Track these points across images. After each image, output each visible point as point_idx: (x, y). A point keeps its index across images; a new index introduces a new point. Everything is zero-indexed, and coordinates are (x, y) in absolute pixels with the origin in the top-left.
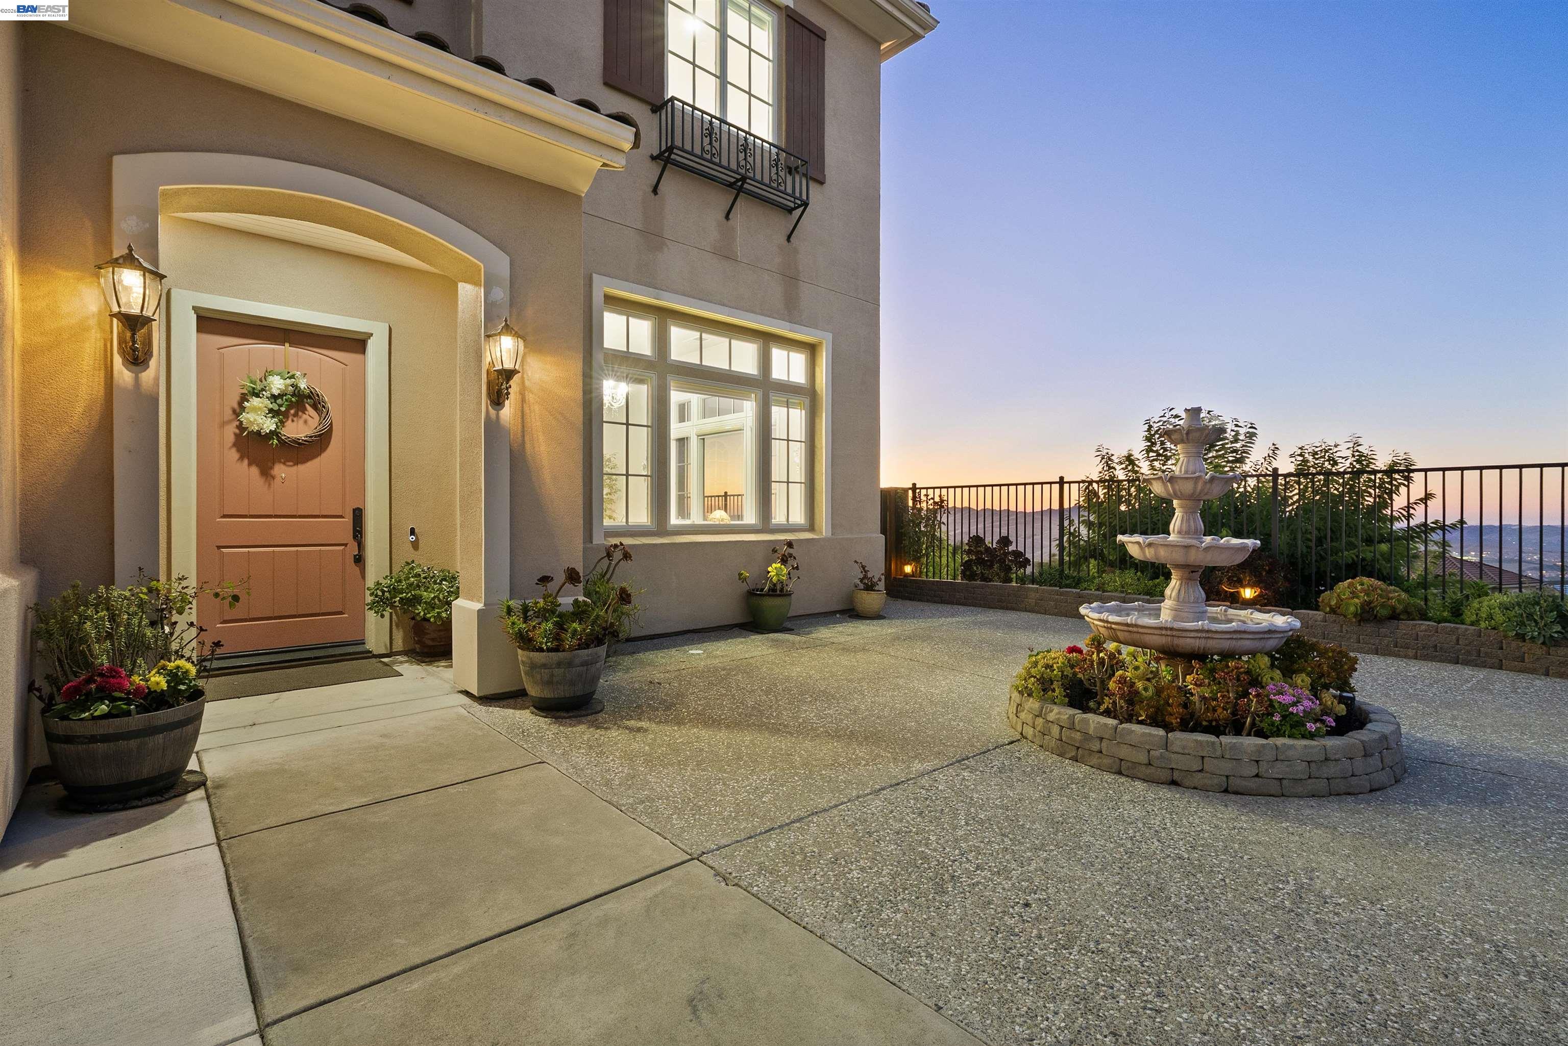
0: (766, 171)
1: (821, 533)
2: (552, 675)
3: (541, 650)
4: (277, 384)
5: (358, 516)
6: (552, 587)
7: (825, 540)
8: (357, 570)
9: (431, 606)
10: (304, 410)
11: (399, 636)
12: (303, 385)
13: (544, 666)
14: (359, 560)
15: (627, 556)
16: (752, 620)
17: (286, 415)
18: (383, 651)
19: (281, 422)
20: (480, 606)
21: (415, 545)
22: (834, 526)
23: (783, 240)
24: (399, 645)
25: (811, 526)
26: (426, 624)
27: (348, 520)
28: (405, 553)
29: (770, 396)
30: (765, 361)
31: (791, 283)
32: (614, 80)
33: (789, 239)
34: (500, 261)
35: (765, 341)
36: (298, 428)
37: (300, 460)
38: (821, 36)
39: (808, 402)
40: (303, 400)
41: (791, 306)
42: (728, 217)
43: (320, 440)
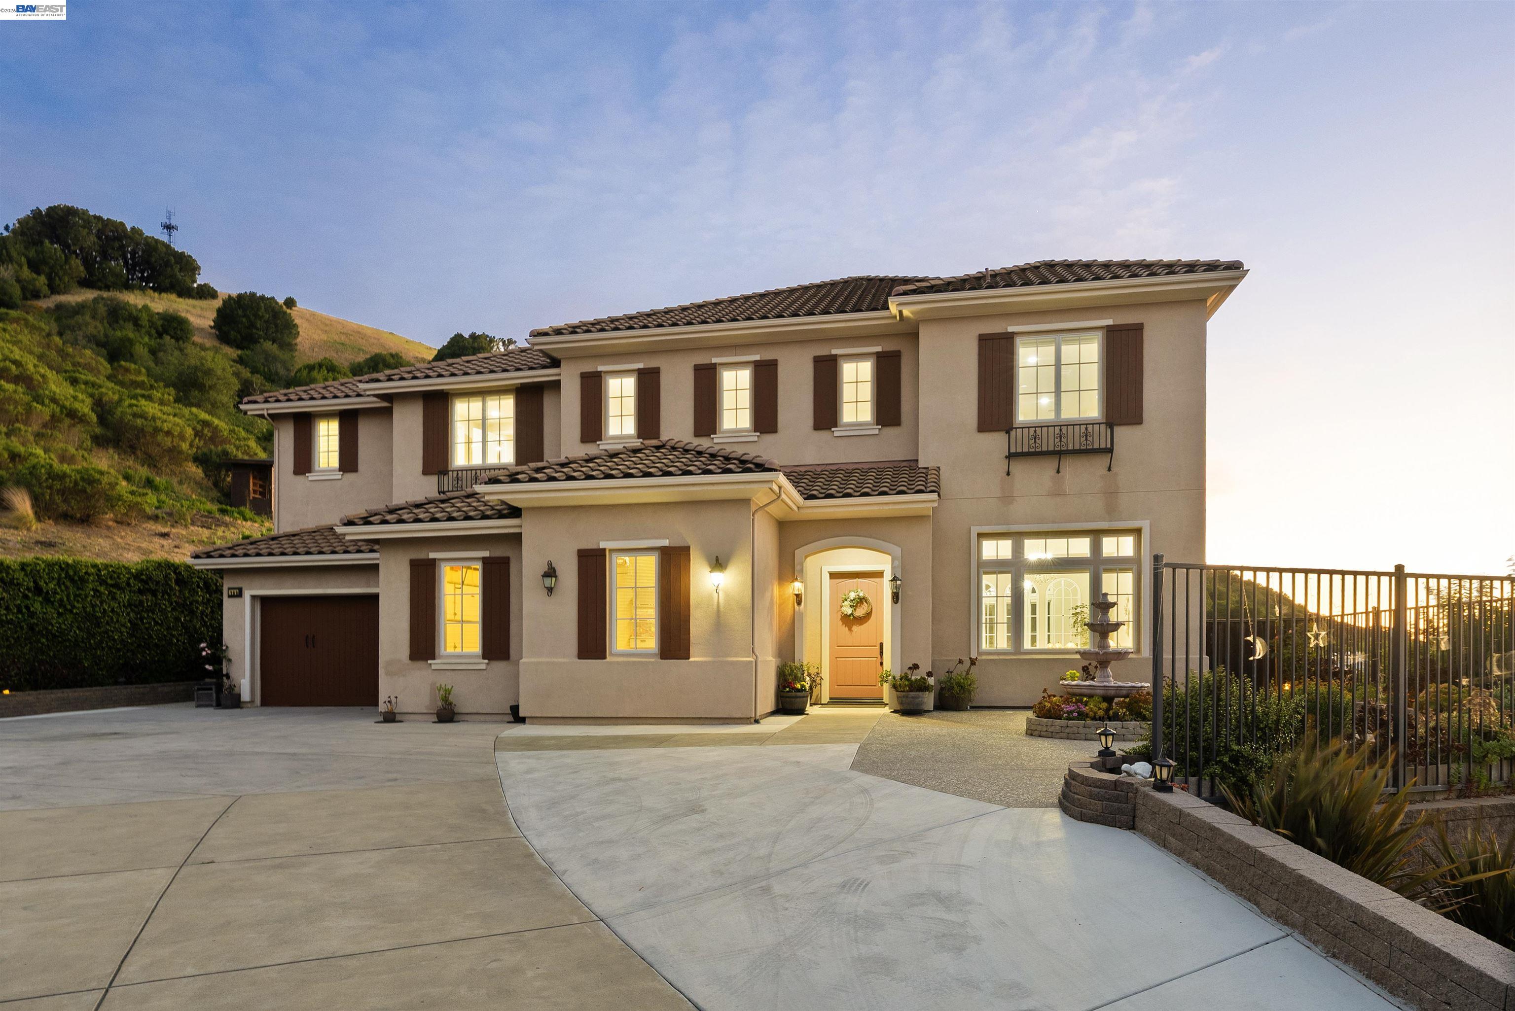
0: (1077, 440)
1: (1142, 654)
4: (852, 595)
5: (881, 645)
7: (1143, 659)
8: (881, 667)
10: (862, 604)
12: (861, 594)
14: (882, 664)
15: (981, 664)
17: (856, 606)
19: (855, 610)
22: (1150, 650)
23: (1105, 472)
25: (1137, 649)
27: (878, 647)
29: (1101, 568)
30: (1096, 547)
31: (1111, 495)
32: (983, 427)
33: (1109, 469)
34: (898, 551)
35: (1096, 535)
36: (860, 612)
37: (861, 624)
38: (1138, 328)
39: (1135, 567)
40: (861, 600)
41: (1111, 511)
42: (1058, 472)
43: (868, 615)
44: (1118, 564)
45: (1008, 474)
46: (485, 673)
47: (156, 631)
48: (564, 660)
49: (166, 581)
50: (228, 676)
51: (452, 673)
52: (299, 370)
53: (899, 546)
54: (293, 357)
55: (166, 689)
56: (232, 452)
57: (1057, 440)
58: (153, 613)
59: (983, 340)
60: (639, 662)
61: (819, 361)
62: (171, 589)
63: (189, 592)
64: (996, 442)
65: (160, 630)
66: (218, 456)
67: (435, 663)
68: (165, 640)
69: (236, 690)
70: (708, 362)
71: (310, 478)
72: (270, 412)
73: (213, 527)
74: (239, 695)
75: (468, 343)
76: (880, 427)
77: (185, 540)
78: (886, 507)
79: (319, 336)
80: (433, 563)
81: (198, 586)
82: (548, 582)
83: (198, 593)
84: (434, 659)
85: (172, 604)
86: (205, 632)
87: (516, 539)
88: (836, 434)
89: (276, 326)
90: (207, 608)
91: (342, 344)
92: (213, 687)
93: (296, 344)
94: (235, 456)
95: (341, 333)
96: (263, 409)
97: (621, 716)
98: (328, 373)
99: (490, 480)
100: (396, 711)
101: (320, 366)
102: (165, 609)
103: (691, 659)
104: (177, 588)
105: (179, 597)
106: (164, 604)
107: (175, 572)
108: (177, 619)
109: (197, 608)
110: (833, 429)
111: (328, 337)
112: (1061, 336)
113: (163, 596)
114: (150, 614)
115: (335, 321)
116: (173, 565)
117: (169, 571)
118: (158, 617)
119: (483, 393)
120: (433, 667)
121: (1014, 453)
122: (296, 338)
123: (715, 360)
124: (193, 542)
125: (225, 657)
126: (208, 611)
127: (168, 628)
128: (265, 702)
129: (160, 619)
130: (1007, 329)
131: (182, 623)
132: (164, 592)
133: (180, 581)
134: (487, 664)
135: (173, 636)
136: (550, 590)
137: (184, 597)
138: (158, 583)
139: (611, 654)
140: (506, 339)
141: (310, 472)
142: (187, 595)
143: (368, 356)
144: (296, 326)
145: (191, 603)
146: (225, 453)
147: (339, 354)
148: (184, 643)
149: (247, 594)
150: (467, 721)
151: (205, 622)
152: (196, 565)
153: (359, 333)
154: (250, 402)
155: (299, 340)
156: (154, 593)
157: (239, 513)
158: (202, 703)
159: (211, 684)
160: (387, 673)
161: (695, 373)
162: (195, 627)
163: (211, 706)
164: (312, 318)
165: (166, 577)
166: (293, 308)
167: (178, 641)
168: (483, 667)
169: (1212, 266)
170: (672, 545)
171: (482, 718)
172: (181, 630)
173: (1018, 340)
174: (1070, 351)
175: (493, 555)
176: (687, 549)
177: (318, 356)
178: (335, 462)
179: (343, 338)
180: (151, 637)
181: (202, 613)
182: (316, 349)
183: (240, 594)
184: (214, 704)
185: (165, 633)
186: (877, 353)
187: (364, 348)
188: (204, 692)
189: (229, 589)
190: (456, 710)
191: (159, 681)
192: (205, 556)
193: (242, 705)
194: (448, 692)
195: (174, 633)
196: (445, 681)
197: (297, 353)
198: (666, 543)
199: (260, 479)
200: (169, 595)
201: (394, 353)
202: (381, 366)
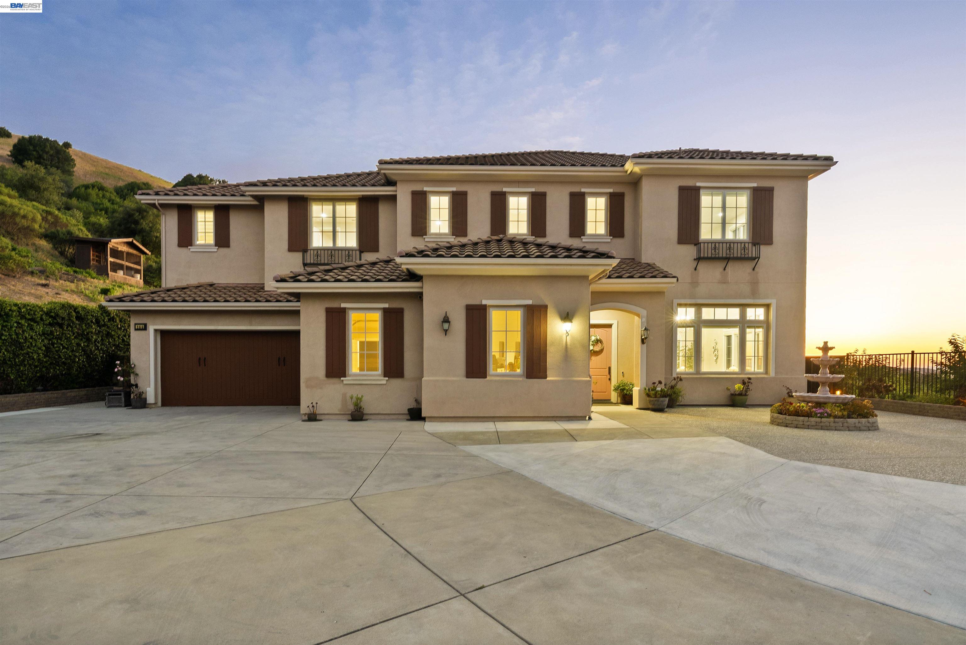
0: (739, 252)
1: (770, 375)
2: (654, 403)
3: (652, 397)
4: (594, 338)
5: (610, 368)
6: (656, 385)
7: (771, 378)
8: (609, 382)
9: (627, 390)
10: (598, 343)
11: (619, 399)
12: (598, 338)
13: (653, 401)
14: (610, 379)
15: (681, 380)
16: (732, 404)
17: (595, 344)
18: (615, 402)
19: (594, 347)
20: (639, 388)
21: (623, 376)
22: (776, 373)
23: (751, 270)
24: (619, 401)
25: (766, 372)
26: (626, 396)
27: (608, 369)
28: (621, 378)
29: (746, 326)
30: (743, 314)
31: (754, 284)
32: (681, 241)
33: (754, 269)
34: (644, 312)
35: (743, 307)
36: (597, 348)
37: (597, 355)
38: (771, 190)
39: (765, 326)
40: (598, 341)
41: (754, 293)
42: (725, 269)
43: (601, 351)
44: (755, 324)
45: (695, 269)
46: (385, 386)
47: (64, 352)
48: (455, 379)
49: (69, 317)
50: (136, 386)
51: (359, 386)
52: (78, 187)
53: (645, 309)
54: (72, 180)
55: (73, 394)
56: (75, 233)
57: (713, 251)
58: (61, 340)
59: (682, 189)
60: (511, 380)
61: (573, 195)
62: (73, 322)
63: (86, 326)
64: (689, 251)
65: (66, 352)
66: (64, 234)
67: (346, 380)
68: (71, 359)
69: (143, 396)
70: (501, 190)
71: (191, 250)
72: (160, 202)
73: (75, 281)
74: (145, 399)
75: (197, 180)
76: (612, 237)
77: (60, 289)
78: (643, 286)
79: (89, 168)
80: (343, 311)
81: (92, 322)
82: (446, 326)
83: (92, 327)
84: (345, 377)
85: (74, 334)
86: (98, 353)
87: (418, 297)
88: (584, 240)
89: (59, 159)
90: (98, 337)
91: (107, 174)
92: (122, 393)
93: (73, 171)
94: (78, 235)
95: (105, 167)
96: (155, 200)
97: (498, 415)
98: (99, 191)
99: (407, 254)
100: (317, 413)
101: (93, 186)
102: (69, 337)
103: (548, 379)
104: (77, 322)
105: (79, 329)
106: (68, 334)
107: (75, 311)
108: (78, 345)
109: (92, 337)
110: (582, 237)
111: (96, 169)
112: (726, 191)
113: (67, 328)
114: (59, 341)
115: (101, 159)
116: (73, 306)
117: (71, 311)
118: (64, 342)
119: (334, 200)
120: (345, 382)
121: (702, 257)
122: (73, 168)
123: (505, 190)
124: (67, 291)
125: (133, 372)
126: (100, 339)
127: (73, 351)
128: (164, 404)
129: (66, 345)
130: (696, 184)
131: (82, 348)
132: (69, 325)
133: (79, 318)
134: (387, 380)
135: (76, 356)
136: (446, 331)
137: (82, 329)
138: (63, 319)
139: (490, 375)
140: (221, 180)
141: (191, 245)
142: (84, 327)
143: (126, 183)
144: (73, 160)
145: (88, 334)
146: (69, 233)
147: (105, 180)
148: (83, 361)
149: (151, 329)
150: (371, 419)
151: (98, 347)
152: (109, 306)
153: (119, 168)
154: (143, 194)
155: (75, 169)
156: (61, 326)
157: (86, 273)
158: (112, 404)
159: (120, 391)
160: (307, 387)
161: (491, 197)
162: (91, 350)
163: (121, 406)
164: (85, 157)
165: (69, 314)
166: (69, 149)
167: (79, 359)
168: (384, 382)
169: (815, 158)
170: (534, 304)
171: (382, 417)
172: (81, 352)
173: (702, 192)
174: (731, 200)
175: (391, 307)
176: (546, 307)
177: (91, 180)
178: (210, 239)
179: (107, 170)
180: (60, 357)
181: (96, 341)
182: (88, 176)
183: (145, 328)
184: (123, 405)
185: (70, 354)
186: (610, 193)
187: (123, 178)
188: (113, 396)
189: (135, 324)
190: (365, 412)
191: (66, 389)
192: (118, 300)
193: (147, 406)
194: (359, 399)
195: (77, 354)
196: (355, 392)
197: (74, 177)
198: (530, 302)
199: (96, 252)
200: (72, 327)
201: (145, 182)
202: (136, 189)
